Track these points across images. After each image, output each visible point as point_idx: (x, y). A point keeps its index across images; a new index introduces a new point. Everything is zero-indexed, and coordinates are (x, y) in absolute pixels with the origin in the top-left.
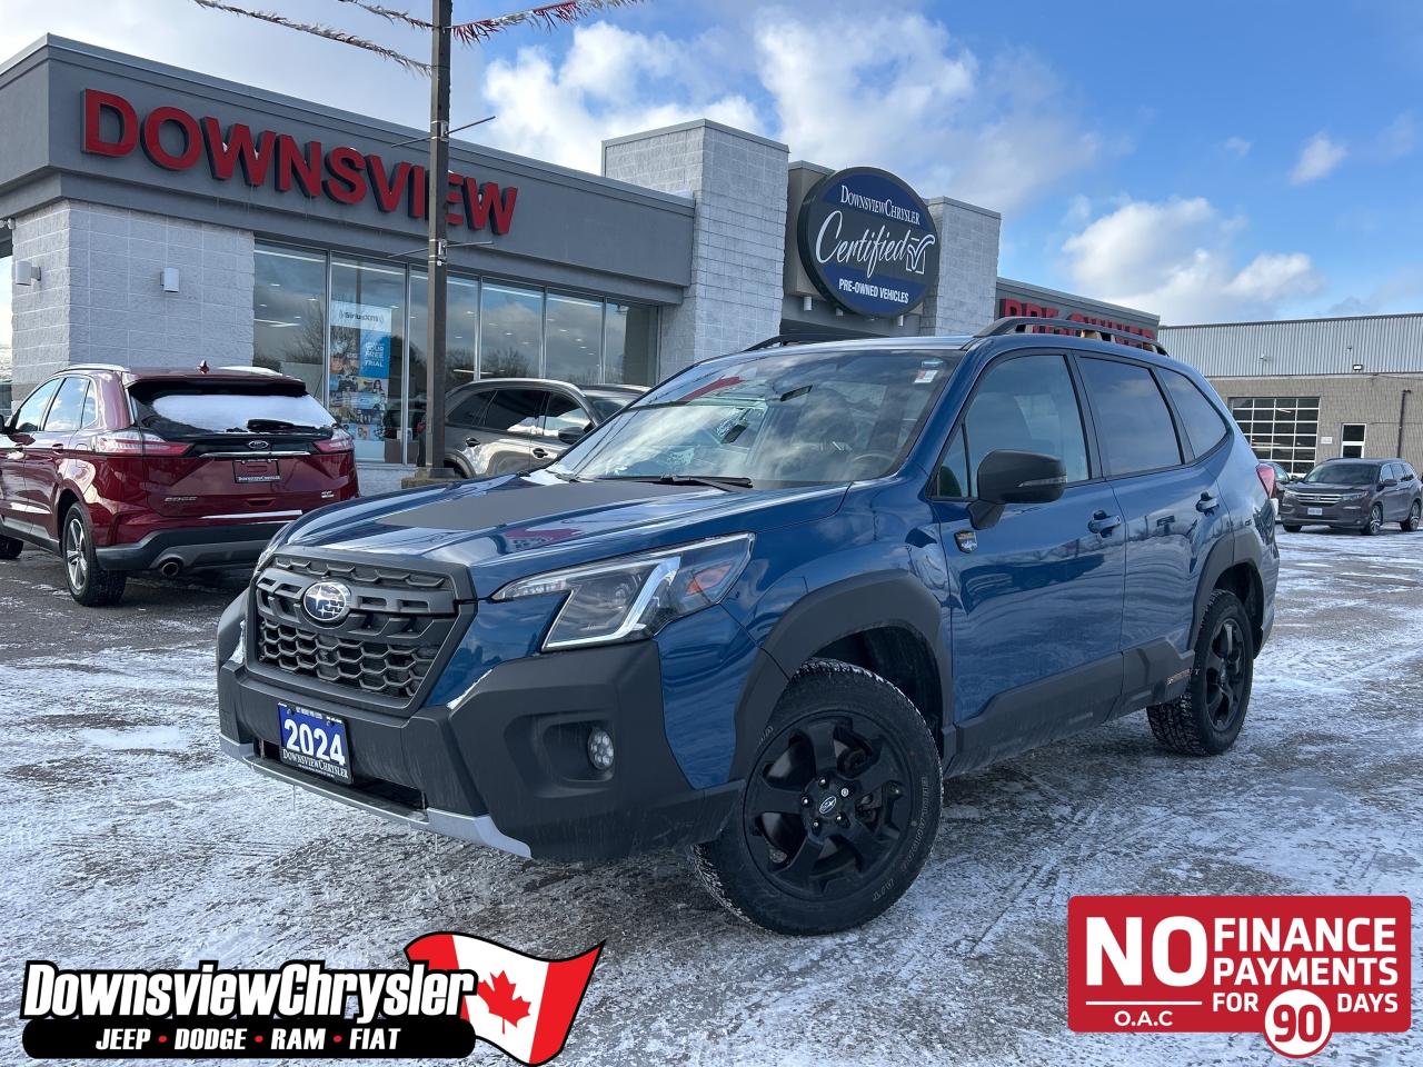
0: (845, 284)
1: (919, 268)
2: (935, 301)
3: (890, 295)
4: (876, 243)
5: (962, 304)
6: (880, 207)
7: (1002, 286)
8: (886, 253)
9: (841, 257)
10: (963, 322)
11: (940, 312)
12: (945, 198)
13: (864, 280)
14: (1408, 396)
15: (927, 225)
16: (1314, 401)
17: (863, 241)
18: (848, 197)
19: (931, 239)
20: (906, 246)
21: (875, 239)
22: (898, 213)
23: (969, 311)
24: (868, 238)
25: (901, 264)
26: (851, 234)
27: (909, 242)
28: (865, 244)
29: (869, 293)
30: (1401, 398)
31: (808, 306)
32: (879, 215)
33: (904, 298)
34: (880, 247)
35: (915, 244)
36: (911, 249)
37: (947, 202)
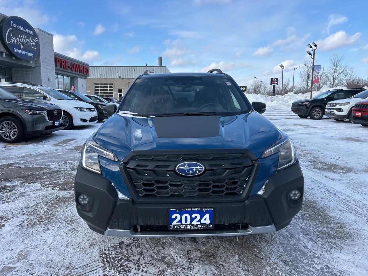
0: (16, 50)
1: (35, 47)
2: (40, 57)
3: (28, 54)
4: (23, 39)
5: (46, 58)
6: (23, 29)
7: (56, 54)
8: (26, 42)
9: (14, 42)
10: (47, 63)
11: (41, 60)
12: (39, 29)
13: (21, 50)
14: (130, 83)
15: (35, 36)
16: (112, 84)
17: (19, 38)
18: (13, 25)
19: (37, 39)
20: (31, 41)
21: (22, 38)
22: (27, 31)
23: (48, 60)
24: (20, 37)
25: (30, 46)
26: (16, 36)
27: (31, 40)
28: (20, 39)
29: (23, 53)
30: (128, 84)
31: (4, 56)
32: (22, 31)
33: (32, 55)
34: (24, 40)
35: (33, 40)
36: (32, 42)
37: (39, 30)
